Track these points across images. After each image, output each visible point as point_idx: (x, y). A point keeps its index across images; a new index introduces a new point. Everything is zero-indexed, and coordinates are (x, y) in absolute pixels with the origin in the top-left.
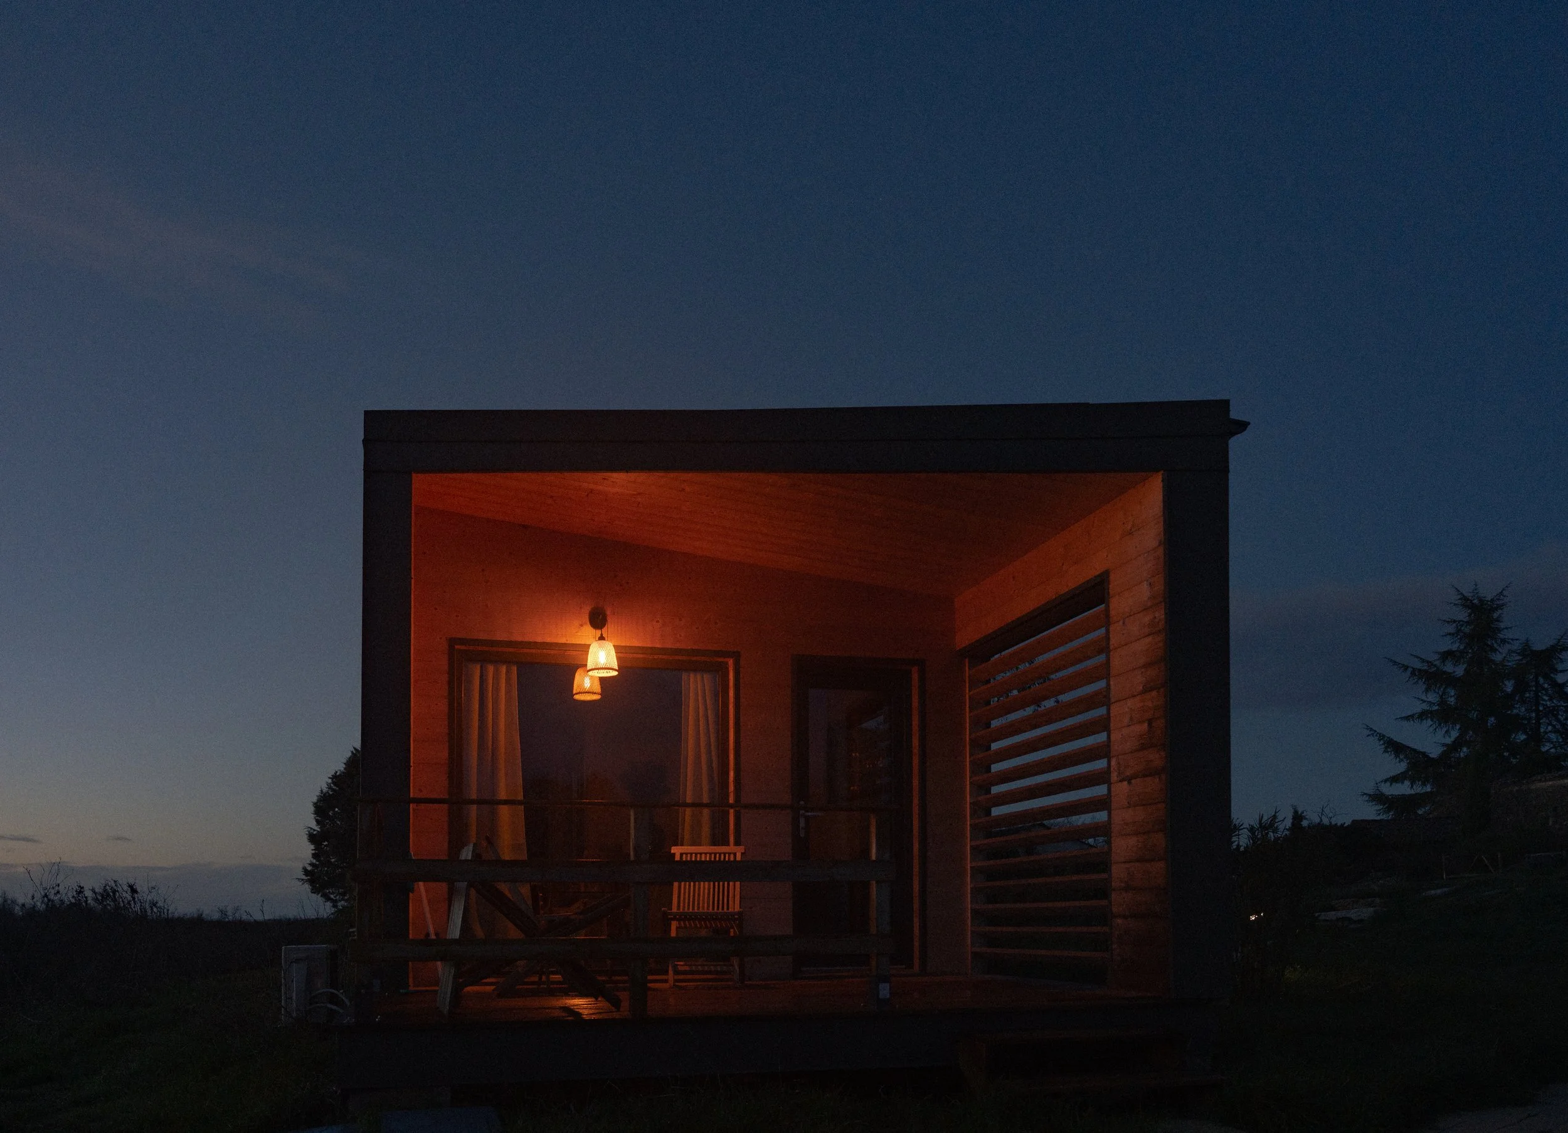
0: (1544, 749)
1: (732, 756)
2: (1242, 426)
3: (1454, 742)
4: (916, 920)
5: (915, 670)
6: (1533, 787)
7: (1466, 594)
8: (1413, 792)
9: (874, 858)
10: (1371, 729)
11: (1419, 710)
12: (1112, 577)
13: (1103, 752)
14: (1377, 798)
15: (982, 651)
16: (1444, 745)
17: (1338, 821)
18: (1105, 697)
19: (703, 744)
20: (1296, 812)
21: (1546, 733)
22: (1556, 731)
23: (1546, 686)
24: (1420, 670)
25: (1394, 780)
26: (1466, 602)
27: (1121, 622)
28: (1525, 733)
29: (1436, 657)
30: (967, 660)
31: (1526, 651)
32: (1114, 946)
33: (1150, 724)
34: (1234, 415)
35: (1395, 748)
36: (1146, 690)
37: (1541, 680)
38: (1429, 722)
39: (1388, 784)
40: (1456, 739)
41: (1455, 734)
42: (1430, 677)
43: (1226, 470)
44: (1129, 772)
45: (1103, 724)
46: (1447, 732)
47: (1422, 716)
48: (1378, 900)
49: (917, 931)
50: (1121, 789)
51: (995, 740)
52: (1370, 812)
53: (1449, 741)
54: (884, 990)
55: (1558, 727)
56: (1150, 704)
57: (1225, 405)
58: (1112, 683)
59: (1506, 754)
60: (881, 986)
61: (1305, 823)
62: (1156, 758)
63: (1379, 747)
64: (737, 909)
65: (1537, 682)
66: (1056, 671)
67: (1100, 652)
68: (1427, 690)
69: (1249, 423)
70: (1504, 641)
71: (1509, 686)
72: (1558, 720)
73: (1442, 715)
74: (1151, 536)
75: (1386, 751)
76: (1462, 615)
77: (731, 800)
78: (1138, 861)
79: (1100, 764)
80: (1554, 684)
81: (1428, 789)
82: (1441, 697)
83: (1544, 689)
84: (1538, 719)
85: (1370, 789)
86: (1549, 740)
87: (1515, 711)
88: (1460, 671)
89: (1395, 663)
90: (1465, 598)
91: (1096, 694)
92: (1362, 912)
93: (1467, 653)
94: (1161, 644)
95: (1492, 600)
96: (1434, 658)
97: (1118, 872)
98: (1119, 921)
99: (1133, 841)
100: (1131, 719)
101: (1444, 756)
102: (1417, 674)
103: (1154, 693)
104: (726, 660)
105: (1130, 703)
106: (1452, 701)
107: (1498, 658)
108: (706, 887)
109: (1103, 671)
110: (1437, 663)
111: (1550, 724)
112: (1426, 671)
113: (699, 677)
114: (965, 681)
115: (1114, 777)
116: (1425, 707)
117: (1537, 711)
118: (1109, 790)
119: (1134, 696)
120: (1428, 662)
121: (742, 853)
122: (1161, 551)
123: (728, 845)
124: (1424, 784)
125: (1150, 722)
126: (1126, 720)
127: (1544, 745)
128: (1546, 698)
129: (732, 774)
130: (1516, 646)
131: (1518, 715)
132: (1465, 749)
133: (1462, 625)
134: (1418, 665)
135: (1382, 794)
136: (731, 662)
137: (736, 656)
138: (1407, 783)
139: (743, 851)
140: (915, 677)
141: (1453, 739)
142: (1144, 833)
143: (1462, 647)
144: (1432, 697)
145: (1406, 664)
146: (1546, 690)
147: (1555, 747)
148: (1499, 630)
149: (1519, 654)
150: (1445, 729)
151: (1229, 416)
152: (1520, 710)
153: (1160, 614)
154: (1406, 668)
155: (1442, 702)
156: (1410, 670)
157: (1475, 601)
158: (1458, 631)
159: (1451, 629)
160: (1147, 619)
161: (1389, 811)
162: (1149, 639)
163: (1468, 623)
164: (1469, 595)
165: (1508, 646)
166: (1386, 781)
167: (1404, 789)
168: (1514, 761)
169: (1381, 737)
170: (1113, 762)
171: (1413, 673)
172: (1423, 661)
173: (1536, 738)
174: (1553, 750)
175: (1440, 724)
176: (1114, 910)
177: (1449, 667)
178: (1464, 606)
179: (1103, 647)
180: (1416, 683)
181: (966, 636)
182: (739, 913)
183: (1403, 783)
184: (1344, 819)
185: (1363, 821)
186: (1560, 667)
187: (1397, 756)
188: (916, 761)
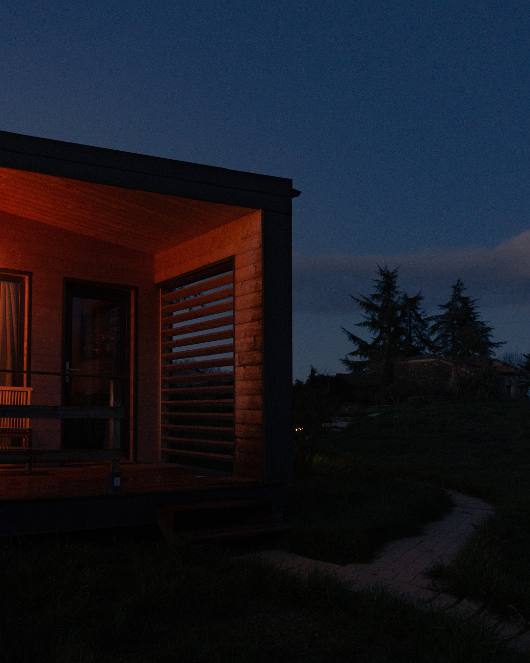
0: (413, 344)
1: (26, 333)
2: (297, 193)
3: (378, 338)
4: (131, 432)
5: (132, 292)
6: (409, 362)
7: (382, 269)
8: (361, 360)
9: (112, 406)
10: (344, 329)
11: (363, 321)
12: (236, 257)
13: (231, 348)
14: (346, 362)
15: (169, 285)
16: (373, 338)
17: (331, 375)
18: (232, 320)
19: (8, 324)
20: (312, 369)
21: (414, 337)
22: (417, 336)
23: (413, 315)
24: (364, 303)
25: (353, 354)
26: (382, 272)
27: (241, 283)
28: (406, 336)
29: (371, 297)
30: (161, 289)
31: (406, 298)
32: (237, 453)
33: (254, 338)
34: (295, 187)
35: (353, 338)
36: (253, 320)
37: (411, 312)
38: (368, 327)
39: (351, 355)
40: (379, 336)
41: (378, 334)
42: (368, 306)
43: (291, 215)
44: (244, 362)
45: (231, 334)
46: (375, 333)
47: (365, 324)
48: (350, 418)
49: (132, 439)
50: (240, 371)
51: (175, 335)
52: (344, 370)
53: (375, 337)
54: (117, 481)
55: (418, 334)
56: (254, 328)
57: (290, 181)
58: (236, 314)
59: (398, 345)
60: (116, 479)
61: (316, 374)
62: (258, 356)
63: (346, 337)
64: (28, 427)
65: (410, 312)
66: (209, 302)
67: (230, 296)
68: (367, 312)
69: (300, 192)
70: (397, 292)
71: (399, 313)
72: (418, 331)
73: (372, 324)
74: (255, 241)
75: (350, 340)
76: (381, 278)
77: (25, 369)
78: (248, 409)
79: (230, 355)
80: (417, 314)
81: (367, 359)
82: (372, 315)
83: (412, 316)
84: (411, 330)
85: (343, 358)
86: (415, 340)
87: (402, 325)
88: (380, 304)
89: (353, 297)
90: (382, 271)
91: (228, 318)
92: (342, 424)
93: (383, 296)
94: (260, 298)
95: (392, 273)
96: (369, 297)
97: (238, 413)
98: (239, 440)
99: (246, 398)
100: (246, 334)
101: (374, 343)
102: (363, 304)
103: (257, 322)
104: (24, 276)
105: (245, 325)
106: (376, 318)
107: (395, 300)
108: (8, 420)
109: (232, 307)
110: (370, 299)
111: (415, 333)
112: (366, 303)
113: (6, 284)
114: (159, 301)
115: (237, 363)
116: (366, 320)
117: (410, 326)
118: (234, 369)
119: (247, 322)
120: (367, 299)
121: (31, 392)
122: (260, 251)
123: (23, 386)
124: (365, 357)
125: (255, 337)
126: (243, 334)
127: (413, 342)
128: (413, 320)
129: (26, 344)
130: (402, 295)
131: (403, 327)
132: (382, 341)
133: (380, 283)
134: (363, 300)
135: (349, 361)
136: (27, 278)
137: (30, 275)
138: (359, 356)
139: (32, 391)
140: (133, 296)
141: (377, 336)
142: (252, 395)
143: (380, 293)
144: (369, 315)
145: (358, 298)
146: (413, 317)
147: (417, 344)
148: (395, 287)
149: (403, 299)
150: (374, 331)
151: (292, 186)
152: (403, 325)
153: (260, 282)
154: (358, 300)
155: (373, 319)
156: (360, 302)
157: (386, 273)
158: (380, 285)
159: (377, 284)
160: (253, 283)
161: (351, 369)
162: (254, 295)
163: (383, 282)
164: (383, 269)
165: (398, 295)
166: (350, 354)
167: (357, 359)
168: (401, 349)
169: (348, 333)
170: (237, 356)
171: (361, 303)
172: (365, 298)
173: (410, 339)
174: (416, 345)
175: (372, 329)
176: (237, 434)
177: (375, 302)
178: (381, 274)
179: (232, 293)
180: (362, 308)
181: (161, 276)
182: (30, 430)
183: (357, 356)
184: (333, 374)
185: (341, 374)
186: (419, 307)
187: (354, 343)
188: (132, 343)
